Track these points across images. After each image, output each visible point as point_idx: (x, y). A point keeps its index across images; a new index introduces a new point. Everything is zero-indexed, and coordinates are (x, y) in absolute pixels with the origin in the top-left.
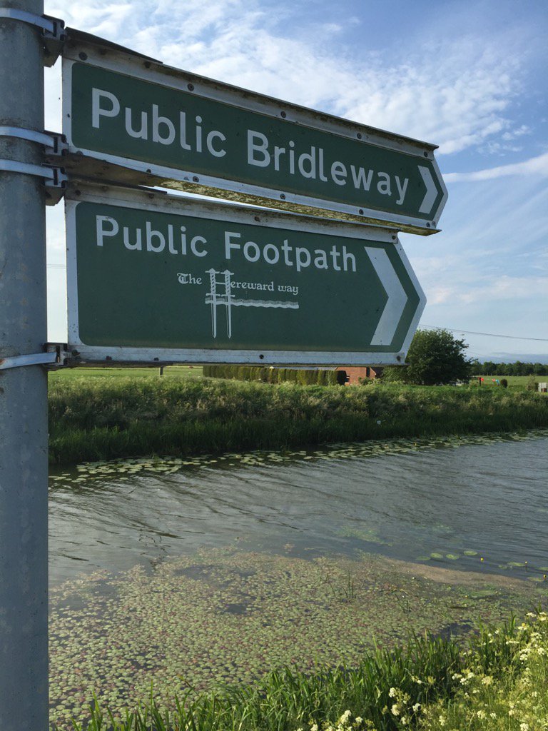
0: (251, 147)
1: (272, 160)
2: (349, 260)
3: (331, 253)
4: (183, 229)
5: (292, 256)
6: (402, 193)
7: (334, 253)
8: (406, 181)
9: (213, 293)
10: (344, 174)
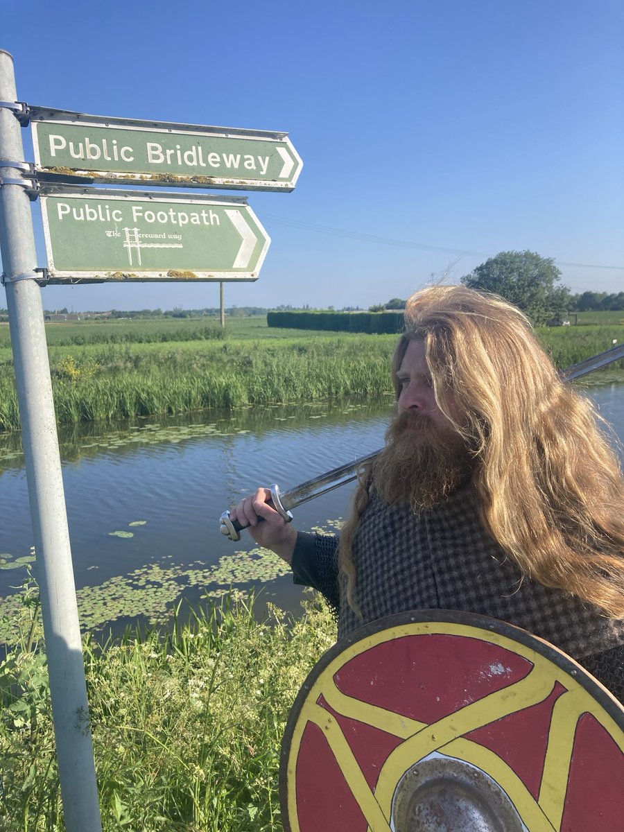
0: (150, 152)
1: (166, 159)
2: (214, 218)
3: (202, 215)
4: (107, 207)
5: (176, 218)
6: (265, 167)
7: (204, 215)
8: (267, 158)
9: (128, 241)
10: (218, 159)
